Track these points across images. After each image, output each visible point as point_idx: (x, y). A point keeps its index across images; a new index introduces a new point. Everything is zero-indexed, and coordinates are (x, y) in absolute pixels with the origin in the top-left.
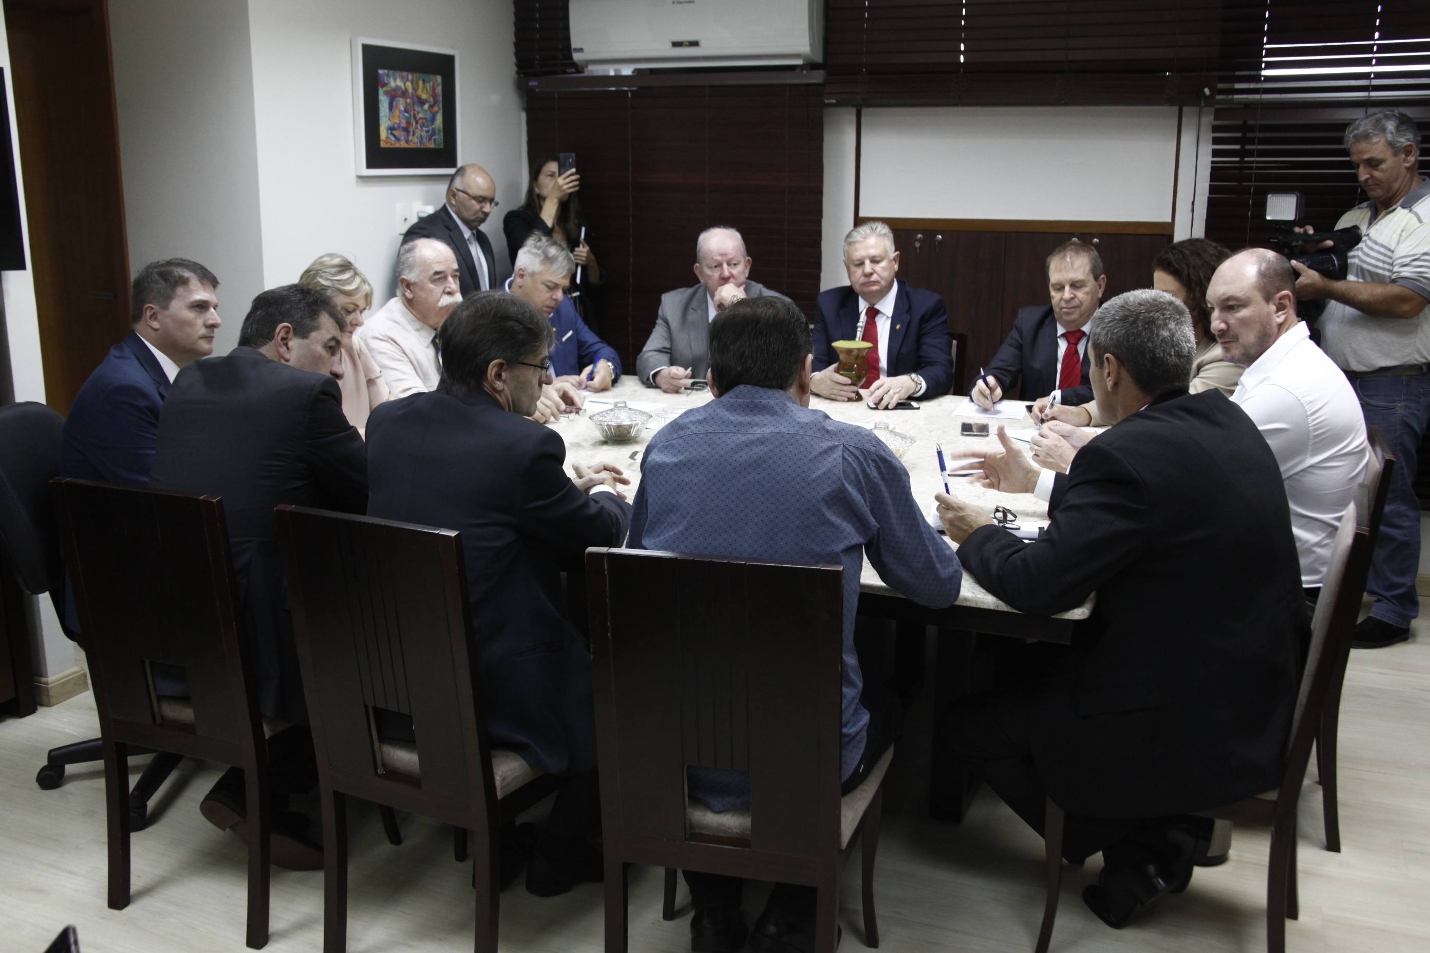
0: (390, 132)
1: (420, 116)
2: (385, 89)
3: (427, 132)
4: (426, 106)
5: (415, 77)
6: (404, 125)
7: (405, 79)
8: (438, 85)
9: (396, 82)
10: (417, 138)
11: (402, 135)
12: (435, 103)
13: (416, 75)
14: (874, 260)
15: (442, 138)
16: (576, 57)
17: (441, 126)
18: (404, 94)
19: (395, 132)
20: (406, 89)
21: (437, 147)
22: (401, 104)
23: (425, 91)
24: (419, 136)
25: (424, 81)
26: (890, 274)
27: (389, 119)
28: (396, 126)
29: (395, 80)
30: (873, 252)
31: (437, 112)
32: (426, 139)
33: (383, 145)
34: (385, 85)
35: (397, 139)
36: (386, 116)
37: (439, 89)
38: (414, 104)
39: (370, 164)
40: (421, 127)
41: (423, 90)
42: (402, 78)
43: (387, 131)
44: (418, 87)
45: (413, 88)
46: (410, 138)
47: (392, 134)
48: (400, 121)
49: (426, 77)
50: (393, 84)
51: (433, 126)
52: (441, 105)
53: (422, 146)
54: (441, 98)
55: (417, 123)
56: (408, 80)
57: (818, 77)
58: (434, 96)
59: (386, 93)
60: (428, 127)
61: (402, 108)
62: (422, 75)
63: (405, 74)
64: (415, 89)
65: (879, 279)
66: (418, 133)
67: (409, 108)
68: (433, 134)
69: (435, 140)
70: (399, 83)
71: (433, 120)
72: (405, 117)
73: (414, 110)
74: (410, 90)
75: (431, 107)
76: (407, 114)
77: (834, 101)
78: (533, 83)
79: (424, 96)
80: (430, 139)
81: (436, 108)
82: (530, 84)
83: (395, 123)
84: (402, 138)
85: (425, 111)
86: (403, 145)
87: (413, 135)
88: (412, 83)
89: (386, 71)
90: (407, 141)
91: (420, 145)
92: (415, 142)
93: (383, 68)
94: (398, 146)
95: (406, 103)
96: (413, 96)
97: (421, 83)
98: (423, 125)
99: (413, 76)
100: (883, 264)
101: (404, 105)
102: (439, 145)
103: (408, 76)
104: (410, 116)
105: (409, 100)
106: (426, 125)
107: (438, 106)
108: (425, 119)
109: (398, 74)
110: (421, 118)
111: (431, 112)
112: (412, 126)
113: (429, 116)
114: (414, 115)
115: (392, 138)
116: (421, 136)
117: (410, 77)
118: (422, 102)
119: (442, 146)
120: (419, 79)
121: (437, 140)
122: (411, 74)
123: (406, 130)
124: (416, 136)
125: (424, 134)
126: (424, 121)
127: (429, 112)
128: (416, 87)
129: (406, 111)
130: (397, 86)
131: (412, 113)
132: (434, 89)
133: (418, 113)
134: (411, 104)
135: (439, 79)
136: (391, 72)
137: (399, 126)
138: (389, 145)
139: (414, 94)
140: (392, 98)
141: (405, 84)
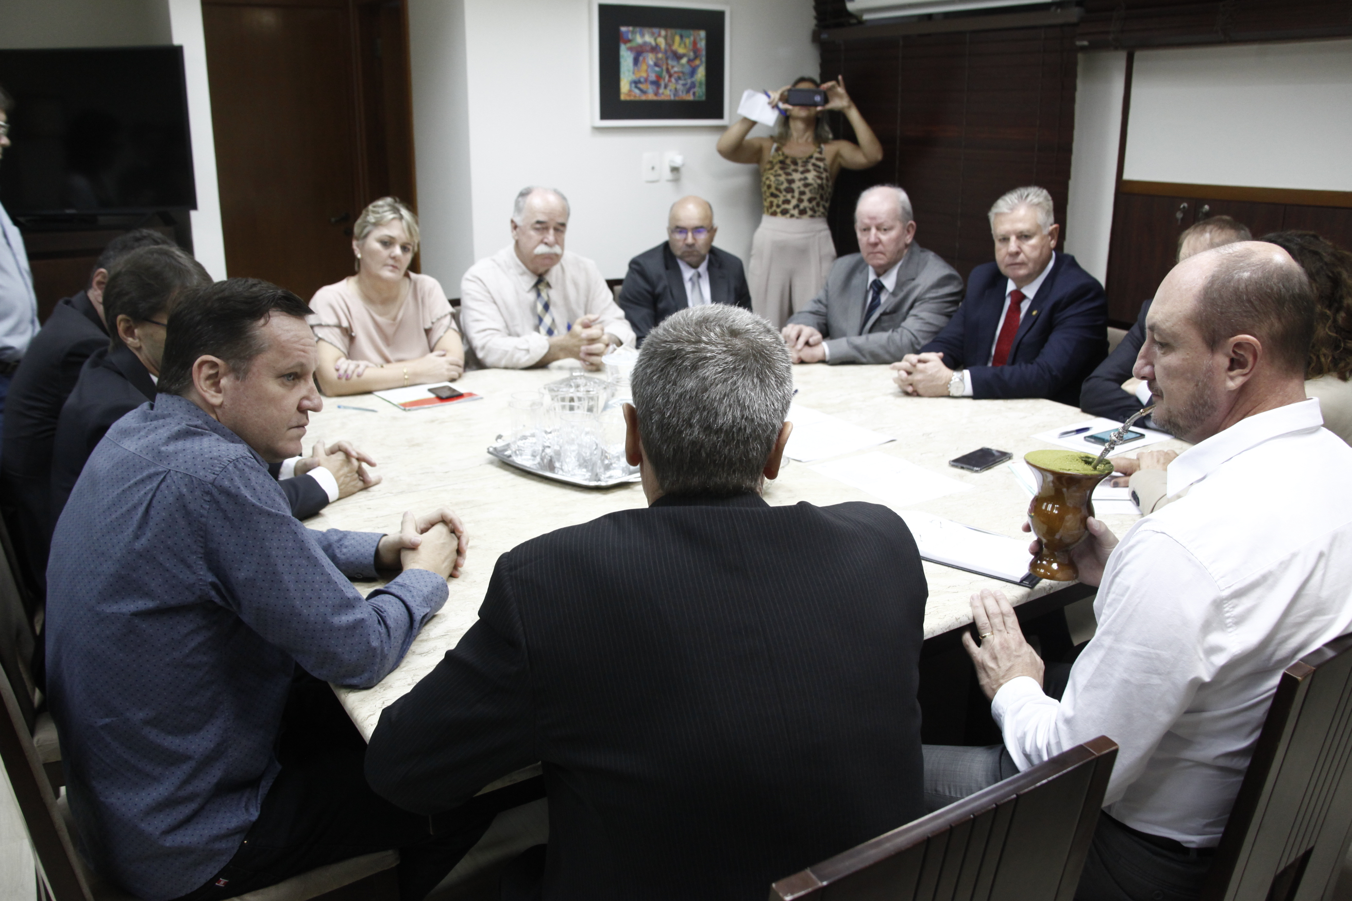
0: (633, 85)
1: (676, 69)
2: (629, 45)
3: (684, 85)
4: (684, 61)
6: (653, 77)
7: (656, 35)
8: (701, 40)
9: (644, 37)
10: (670, 91)
11: (651, 89)
12: (696, 57)
13: (670, 32)
14: (1023, 236)
15: (704, 91)
16: (851, 7)
17: (703, 79)
18: (655, 49)
19: (641, 86)
20: (657, 45)
21: (696, 99)
22: (650, 59)
23: (683, 46)
24: (673, 89)
25: (681, 37)
26: (1041, 254)
27: (634, 73)
28: (642, 80)
29: (642, 35)
30: (1022, 226)
31: (698, 66)
32: (682, 92)
33: (623, 97)
34: (629, 41)
35: (643, 92)
36: (629, 71)
37: (702, 44)
38: (667, 58)
39: (604, 115)
40: (677, 80)
41: (680, 44)
42: (653, 34)
43: (630, 85)
44: (673, 42)
45: (667, 43)
46: (661, 91)
47: (636, 87)
48: (648, 75)
49: (684, 32)
50: (639, 40)
51: (693, 79)
52: (704, 59)
53: (677, 99)
54: (704, 53)
55: (670, 76)
56: (659, 35)
58: (696, 51)
59: (630, 49)
60: (685, 80)
61: (651, 63)
62: (679, 31)
63: (656, 30)
64: (669, 45)
65: (1026, 260)
66: (672, 86)
67: (660, 62)
68: (693, 85)
69: (693, 92)
70: (648, 39)
71: (693, 72)
72: (656, 72)
73: (667, 64)
74: (663, 46)
75: (689, 61)
76: (657, 69)
77: (1085, 43)
78: (824, 36)
79: (681, 51)
80: (688, 91)
81: (697, 62)
82: (822, 36)
83: (641, 77)
84: (650, 91)
85: (683, 65)
86: (651, 96)
87: (666, 87)
88: (666, 38)
89: (631, 28)
90: (656, 94)
91: (674, 98)
92: (666, 94)
93: (627, 24)
94: (644, 98)
95: (657, 59)
96: (666, 52)
97: (677, 38)
98: (679, 78)
99: (667, 32)
100: (1033, 241)
101: (654, 60)
102: (699, 97)
103: (660, 32)
104: (662, 70)
105: (660, 55)
106: (683, 78)
107: (700, 60)
108: (682, 72)
109: (646, 31)
110: (675, 72)
111: (691, 66)
112: (664, 80)
113: (687, 69)
114: (668, 71)
115: (637, 91)
116: (676, 89)
117: (663, 33)
118: (678, 57)
119: (704, 98)
120: (676, 35)
121: (696, 93)
122: (664, 30)
123: (656, 83)
124: (669, 88)
125: (679, 87)
126: (681, 75)
127: (687, 66)
128: (670, 41)
129: (656, 65)
130: (645, 43)
131: (664, 68)
132: (695, 43)
133: (673, 67)
134: (664, 59)
135: (703, 34)
136: (638, 29)
137: (646, 80)
138: (632, 98)
139: (668, 48)
140: (639, 53)
141: (655, 40)
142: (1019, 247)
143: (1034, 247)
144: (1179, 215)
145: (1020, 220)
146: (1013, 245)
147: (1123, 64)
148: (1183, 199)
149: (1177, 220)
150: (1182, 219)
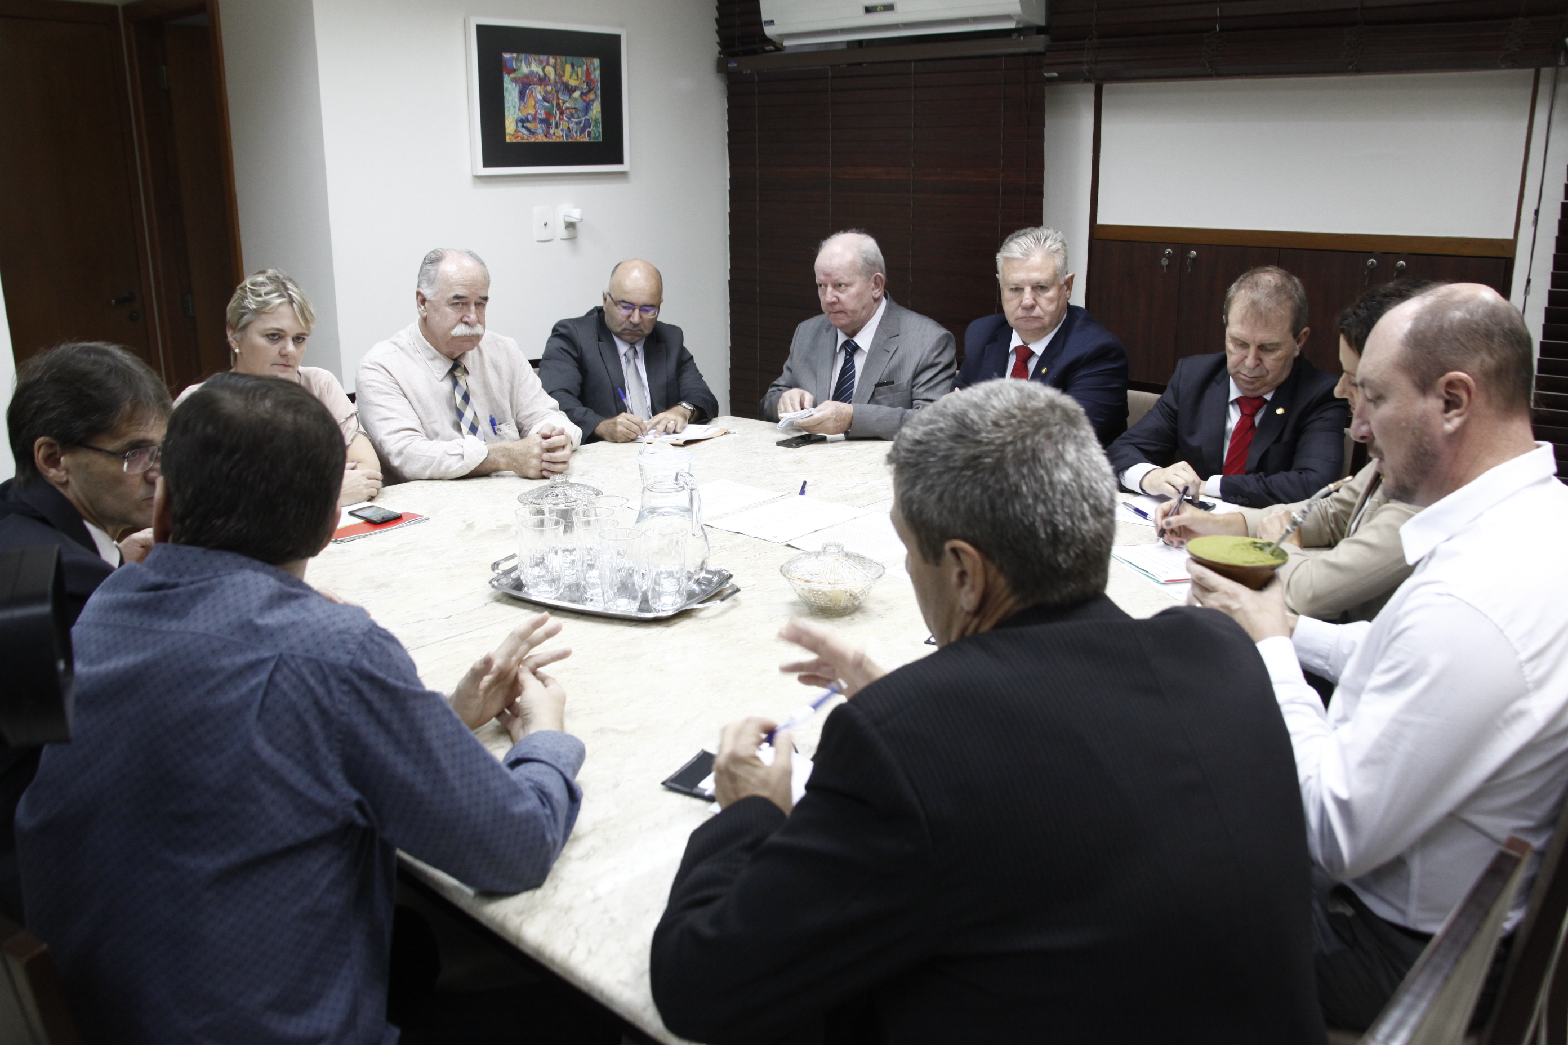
0: (520, 124)
1: (567, 105)
2: (512, 75)
3: (578, 124)
4: (577, 94)
5: (559, 60)
6: (542, 115)
7: (544, 64)
8: (595, 69)
9: (530, 66)
10: (563, 130)
11: (540, 129)
12: (590, 90)
14: (1039, 288)
15: (601, 130)
16: (769, 31)
17: (599, 116)
18: (543, 80)
19: (528, 125)
20: (545, 75)
21: (592, 140)
22: (538, 92)
23: (574, 77)
24: (565, 128)
25: (573, 66)
26: (1057, 307)
27: (519, 110)
28: (530, 117)
29: (529, 64)
30: (1037, 276)
31: (593, 101)
32: (576, 132)
33: (508, 140)
34: (514, 70)
35: (532, 132)
36: (514, 107)
37: (596, 75)
38: (557, 92)
39: (487, 163)
40: (569, 119)
41: (571, 76)
42: (541, 62)
43: (517, 124)
44: (564, 72)
45: (557, 74)
46: (552, 131)
47: (523, 126)
48: (536, 112)
49: (576, 60)
50: (525, 69)
51: (587, 117)
52: (599, 93)
53: (570, 140)
54: (599, 85)
55: (562, 113)
56: (548, 64)
57: (1039, 43)
58: (589, 82)
59: (515, 80)
60: (579, 117)
61: (540, 97)
62: (569, 59)
63: (543, 58)
64: (559, 75)
65: (1041, 314)
66: (564, 125)
67: (549, 96)
68: (588, 124)
69: (589, 133)
70: (535, 68)
71: (587, 109)
72: (545, 108)
73: (558, 98)
74: (552, 76)
75: (582, 94)
76: (546, 104)
77: (1056, 74)
78: (733, 65)
79: (573, 83)
80: (582, 131)
81: (592, 96)
82: (729, 65)
83: (528, 114)
84: (540, 131)
85: (576, 99)
86: (541, 138)
87: (557, 127)
88: (555, 67)
89: (515, 55)
90: (547, 135)
91: (567, 139)
92: (558, 135)
93: (511, 51)
94: (532, 140)
95: (546, 92)
96: (556, 82)
97: (568, 67)
98: (572, 116)
99: (556, 60)
100: (1051, 293)
101: (543, 93)
102: (595, 138)
103: (548, 60)
104: (553, 106)
105: (549, 88)
106: (576, 116)
107: (595, 93)
108: (575, 108)
109: (533, 58)
110: (567, 108)
111: (585, 101)
112: (555, 117)
113: (580, 104)
114: (558, 105)
115: (524, 131)
116: (569, 128)
117: (552, 61)
118: (570, 90)
119: (600, 139)
120: (566, 63)
121: (592, 132)
122: (553, 58)
123: (546, 122)
124: (561, 128)
125: (572, 126)
126: (574, 111)
127: (580, 101)
128: (559, 71)
129: (545, 99)
130: (532, 72)
131: (555, 103)
132: (588, 74)
133: (564, 102)
134: (554, 92)
135: (596, 62)
136: (523, 56)
137: (534, 118)
138: (519, 140)
139: (558, 80)
140: (525, 85)
141: (543, 69)
142: (1034, 300)
143: (1051, 300)
144: (1165, 262)
145: (1037, 269)
146: (1028, 298)
147: (1092, 97)
148: (1167, 245)
149: (1163, 267)
150: (1168, 266)
